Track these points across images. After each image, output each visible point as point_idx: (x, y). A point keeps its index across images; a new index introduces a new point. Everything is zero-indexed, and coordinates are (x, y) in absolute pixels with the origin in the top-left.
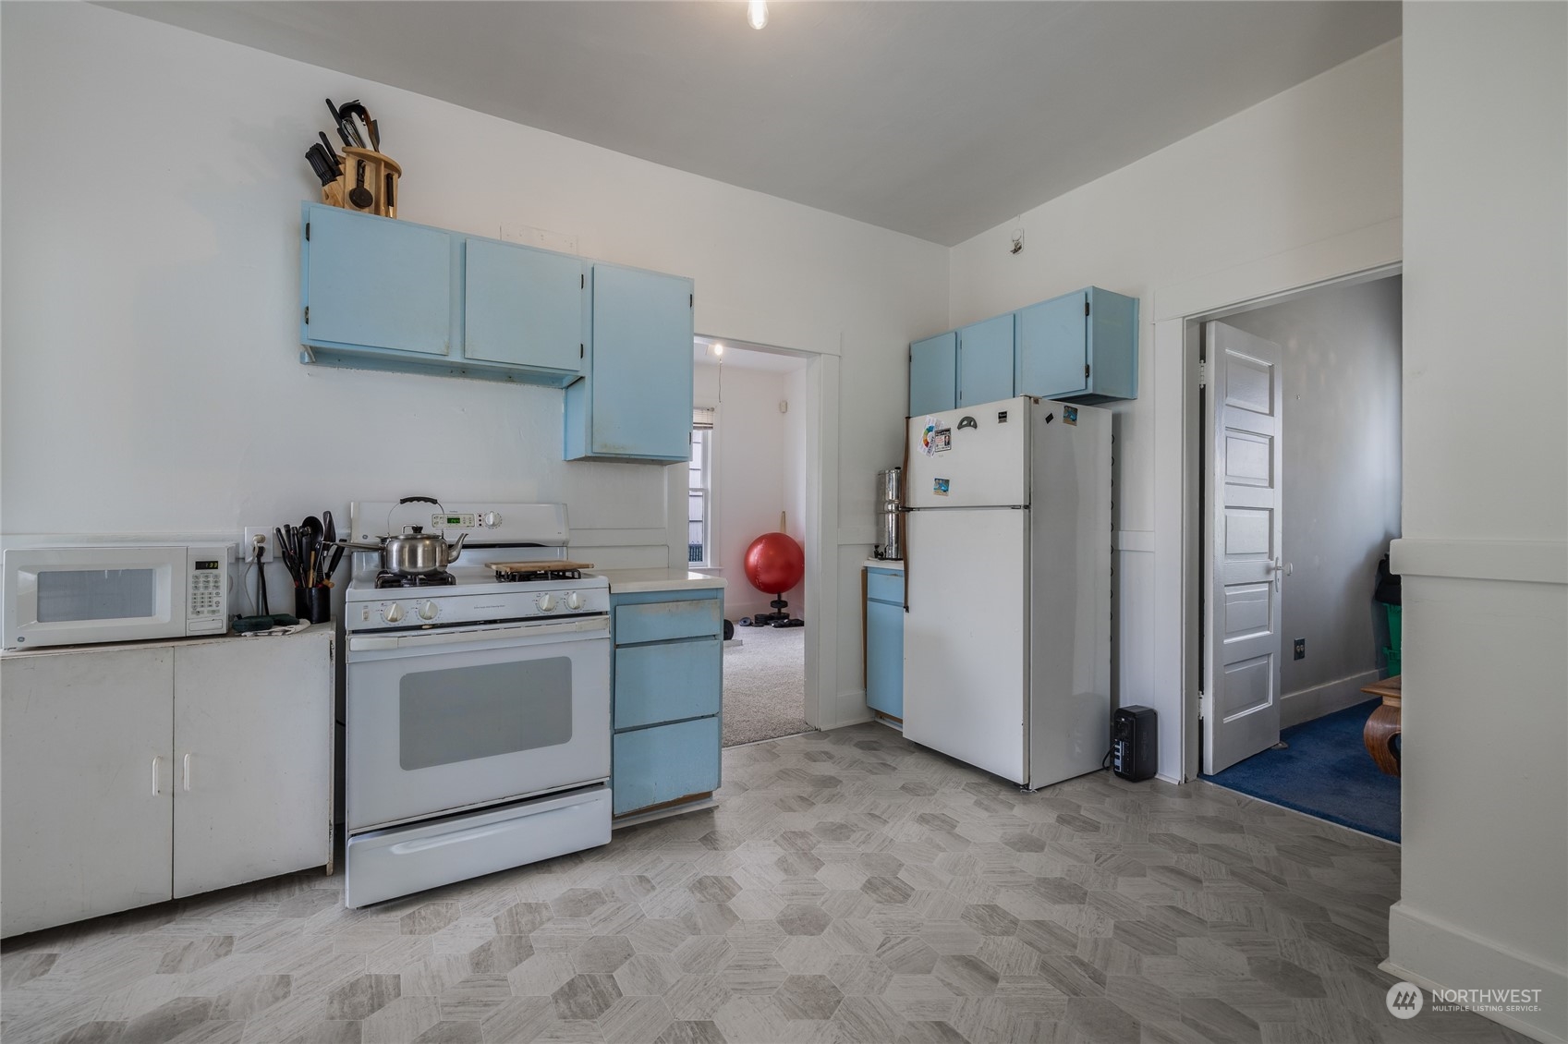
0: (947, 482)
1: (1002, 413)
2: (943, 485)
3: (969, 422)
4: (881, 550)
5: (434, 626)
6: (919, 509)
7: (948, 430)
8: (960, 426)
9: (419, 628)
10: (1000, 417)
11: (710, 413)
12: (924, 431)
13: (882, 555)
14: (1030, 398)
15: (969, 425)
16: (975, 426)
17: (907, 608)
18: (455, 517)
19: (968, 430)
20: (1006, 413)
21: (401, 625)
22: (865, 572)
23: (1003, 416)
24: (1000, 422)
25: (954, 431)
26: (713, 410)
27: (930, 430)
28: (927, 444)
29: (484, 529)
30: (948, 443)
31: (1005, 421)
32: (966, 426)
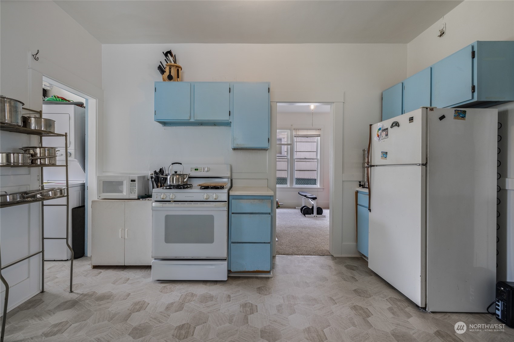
0: (387, 153)
1: (411, 118)
2: (385, 154)
3: (396, 124)
4: (362, 184)
5: (175, 201)
6: (377, 166)
7: (387, 129)
8: (392, 126)
9: (170, 201)
10: (410, 120)
11: (319, 131)
12: (377, 130)
13: (363, 185)
14: (427, 108)
15: (396, 125)
16: (399, 126)
17: (370, 210)
18: (197, 168)
19: (396, 128)
20: (413, 117)
21: (165, 200)
22: (357, 192)
23: (411, 119)
24: (410, 122)
25: (389, 129)
26: (320, 129)
27: (380, 129)
28: (378, 137)
29: (205, 172)
30: (387, 135)
31: (412, 122)
32: (394, 126)
